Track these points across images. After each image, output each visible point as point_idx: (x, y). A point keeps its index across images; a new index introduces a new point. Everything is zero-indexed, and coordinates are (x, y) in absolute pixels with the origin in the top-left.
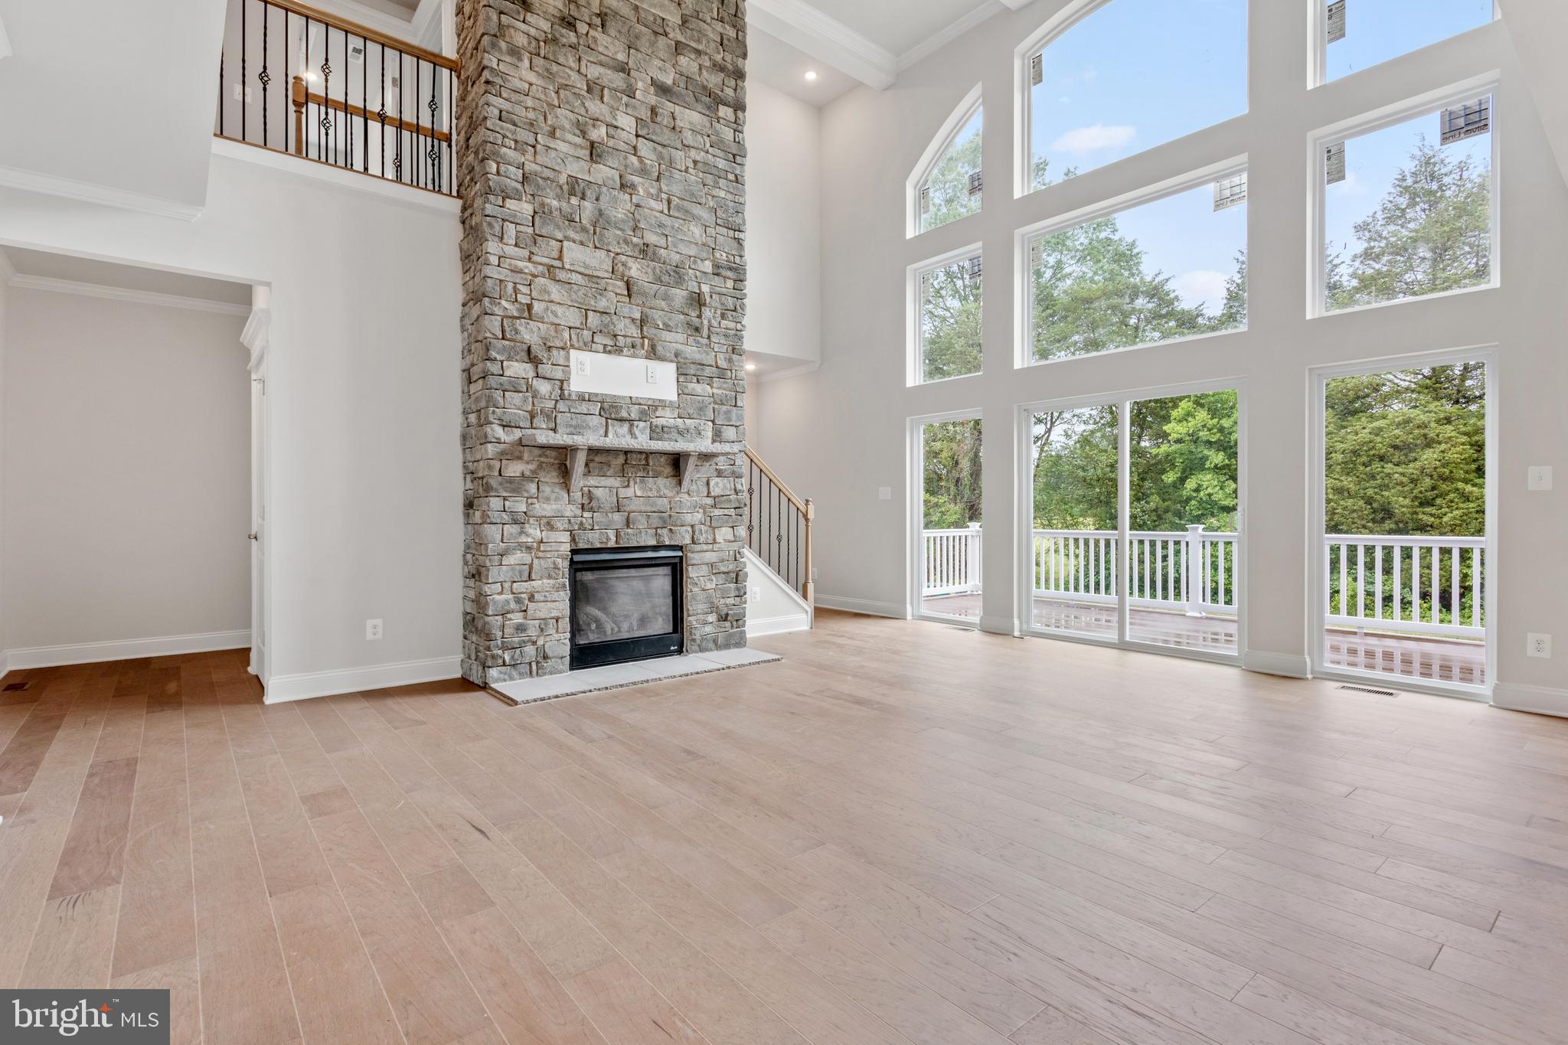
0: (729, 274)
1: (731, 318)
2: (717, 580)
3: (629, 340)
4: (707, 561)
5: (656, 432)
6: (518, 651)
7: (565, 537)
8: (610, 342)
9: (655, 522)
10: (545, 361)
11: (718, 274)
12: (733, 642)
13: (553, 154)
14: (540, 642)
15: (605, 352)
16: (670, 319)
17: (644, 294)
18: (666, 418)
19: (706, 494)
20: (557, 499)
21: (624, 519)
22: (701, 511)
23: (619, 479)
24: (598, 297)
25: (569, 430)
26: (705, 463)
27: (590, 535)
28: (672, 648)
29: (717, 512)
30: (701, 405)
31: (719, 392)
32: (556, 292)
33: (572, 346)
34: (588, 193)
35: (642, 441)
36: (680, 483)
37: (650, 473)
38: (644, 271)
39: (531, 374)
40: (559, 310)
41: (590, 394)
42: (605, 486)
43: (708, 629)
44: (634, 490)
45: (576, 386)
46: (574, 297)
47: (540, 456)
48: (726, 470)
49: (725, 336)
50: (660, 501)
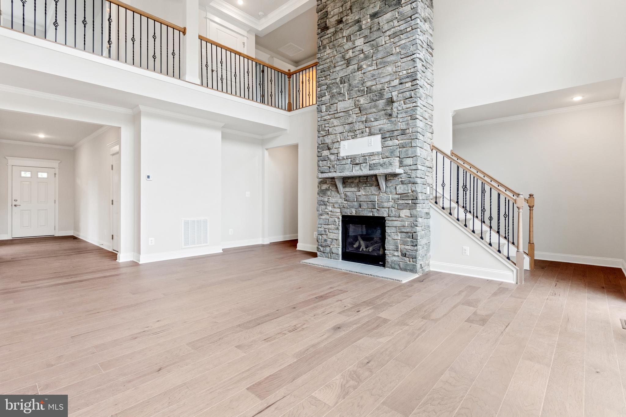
0: (407, 80)
1: (409, 102)
2: (401, 236)
3: (360, 131)
4: (394, 225)
5: (371, 167)
6: (325, 248)
7: (339, 210)
8: (353, 134)
9: (370, 206)
10: (331, 148)
11: (401, 84)
12: (408, 268)
13: (334, 73)
14: (331, 247)
15: (352, 138)
16: (376, 116)
17: (366, 109)
18: (376, 160)
19: (395, 193)
20: (336, 197)
21: (359, 204)
22: (393, 201)
23: (356, 188)
24: (348, 118)
25: (340, 171)
26: (394, 178)
27: (346, 210)
28: (380, 263)
29: (401, 202)
30: (392, 150)
31: (401, 142)
32: (336, 122)
33: (341, 140)
34: (346, 80)
35: (366, 171)
36: (380, 189)
37: (368, 185)
38: (366, 99)
39: (329, 154)
40: (336, 128)
41: (346, 156)
42: (351, 191)
43: (395, 259)
44: (362, 192)
45: (343, 154)
46: (341, 121)
47: (331, 182)
48: (405, 180)
49: (406, 112)
50: (372, 197)
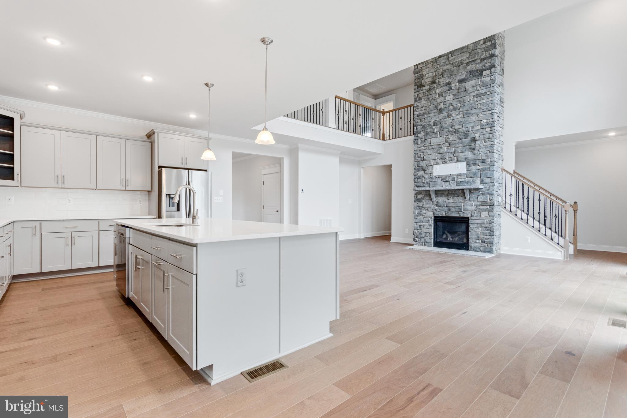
0: (487, 126)
1: (488, 141)
2: (481, 229)
3: (450, 159)
4: (476, 223)
5: (458, 184)
6: (420, 239)
7: (432, 213)
8: (444, 161)
9: (457, 210)
10: (426, 170)
11: (482, 129)
12: (487, 251)
13: (429, 118)
14: (425, 238)
15: (443, 164)
16: (463, 149)
17: (454, 144)
18: (462, 179)
19: (477, 201)
20: (429, 203)
21: (448, 209)
22: (475, 206)
23: (446, 198)
24: (440, 149)
25: (432, 186)
26: (476, 191)
27: (438, 213)
28: (465, 248)
29: (481, 207)
30: (475, 173)
31: (481, 167)
32: (429, 152)
33: (434, 164)
34: (438, 123)
35: (454, 186)
36: (465, 198)
37: (456, 195)
38: (454, 138)
39: (423, 174)
40: (430, 156)
41: (438, 176)
42: (442, 200)
43: (476, 244)
44: (451, 200)
45: (435, 174)
46: (434, 152)
47: (425, 193)
48: (485, 193)
49: (486, 148)
50: (459, 204)
